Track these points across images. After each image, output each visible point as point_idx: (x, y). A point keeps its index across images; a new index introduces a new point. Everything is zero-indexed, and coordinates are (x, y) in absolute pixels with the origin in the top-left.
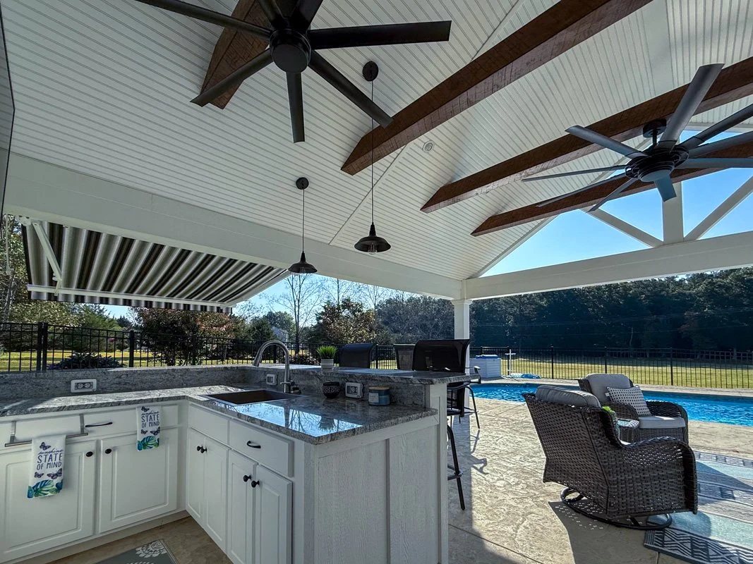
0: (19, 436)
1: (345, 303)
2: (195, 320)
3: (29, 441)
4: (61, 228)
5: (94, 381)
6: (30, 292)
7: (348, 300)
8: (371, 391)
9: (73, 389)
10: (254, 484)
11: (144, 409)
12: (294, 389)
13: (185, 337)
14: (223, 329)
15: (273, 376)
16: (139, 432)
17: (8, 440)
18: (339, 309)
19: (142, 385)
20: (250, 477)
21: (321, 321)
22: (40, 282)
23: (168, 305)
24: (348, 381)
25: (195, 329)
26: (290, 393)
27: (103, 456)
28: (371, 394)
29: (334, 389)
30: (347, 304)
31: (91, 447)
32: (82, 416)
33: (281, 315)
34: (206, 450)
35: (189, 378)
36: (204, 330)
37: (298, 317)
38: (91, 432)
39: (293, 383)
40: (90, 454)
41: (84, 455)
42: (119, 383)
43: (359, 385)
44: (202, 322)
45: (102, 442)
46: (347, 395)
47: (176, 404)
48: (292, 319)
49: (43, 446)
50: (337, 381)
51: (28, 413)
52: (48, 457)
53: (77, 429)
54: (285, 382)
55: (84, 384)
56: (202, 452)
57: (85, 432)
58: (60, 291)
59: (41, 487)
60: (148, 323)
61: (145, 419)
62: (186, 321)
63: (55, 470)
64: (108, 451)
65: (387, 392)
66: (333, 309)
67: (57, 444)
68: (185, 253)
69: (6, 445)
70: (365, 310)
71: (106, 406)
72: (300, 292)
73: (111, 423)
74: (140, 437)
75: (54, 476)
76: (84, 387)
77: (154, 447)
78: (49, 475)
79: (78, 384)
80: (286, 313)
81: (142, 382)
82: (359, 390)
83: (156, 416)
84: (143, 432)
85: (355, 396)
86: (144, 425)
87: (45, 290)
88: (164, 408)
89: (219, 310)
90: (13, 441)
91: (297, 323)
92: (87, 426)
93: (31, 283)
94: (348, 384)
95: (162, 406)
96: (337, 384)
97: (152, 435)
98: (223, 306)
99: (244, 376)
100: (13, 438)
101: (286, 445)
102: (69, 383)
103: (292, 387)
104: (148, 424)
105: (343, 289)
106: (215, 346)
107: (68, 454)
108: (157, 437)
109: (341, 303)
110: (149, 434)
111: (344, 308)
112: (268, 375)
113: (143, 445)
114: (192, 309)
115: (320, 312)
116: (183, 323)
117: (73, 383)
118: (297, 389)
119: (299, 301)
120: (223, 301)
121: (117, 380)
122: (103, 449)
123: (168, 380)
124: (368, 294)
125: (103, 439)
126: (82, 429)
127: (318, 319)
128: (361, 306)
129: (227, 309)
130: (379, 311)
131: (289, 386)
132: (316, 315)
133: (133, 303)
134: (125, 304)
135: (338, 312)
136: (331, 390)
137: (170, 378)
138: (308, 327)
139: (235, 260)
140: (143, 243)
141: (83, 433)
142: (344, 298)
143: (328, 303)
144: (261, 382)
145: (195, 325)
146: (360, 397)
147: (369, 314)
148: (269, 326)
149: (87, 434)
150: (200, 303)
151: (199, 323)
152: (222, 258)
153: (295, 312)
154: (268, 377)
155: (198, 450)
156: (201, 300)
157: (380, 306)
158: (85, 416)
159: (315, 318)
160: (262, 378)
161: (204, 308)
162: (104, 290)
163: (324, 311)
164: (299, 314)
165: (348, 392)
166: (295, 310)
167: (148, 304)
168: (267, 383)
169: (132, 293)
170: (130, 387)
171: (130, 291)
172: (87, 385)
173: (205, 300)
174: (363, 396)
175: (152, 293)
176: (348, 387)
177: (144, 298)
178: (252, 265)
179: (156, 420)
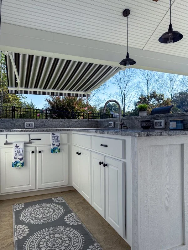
0: (9, 141)
1: (152, 94)
2: (73, 104)
3: (11, 144)
4: (19, 54)
5: (33, 123)
6: (9, 90)
7: (154, 93)
8: (171, 121)
9: (26, 127)
10: (105, 165)
11: (53, 134)
12: (124, 127)
13: (69, 112)
14: (86, 109)
15: (112, 122)
16: (51, 145)
17: (5, 142)
18: (148, 98)
20: (102, 163)
22: (12, 86)
23: (61, 94)
24: (156, 119)
25: (73, 108)
26: (121, 128)
27: (38, 154)
28: (171, 123)
29: (147, 124)
30: (153, 95)
31: (33, 150)
32: (29, 135)
34: (81, 154)
35: (71, 124)
36: (77, 109)
37: (124, 105)
38: (33, 142)
39: (123, 123)
40: (33, 152)
41: (31, 152)
42: (43, 125)
43: (163, 121)
44: (76, 104)
45: (37, 147)
46: (156, 127)
47: (66, 133)
49: (17, 146)
50: (149, 119)
51: (11, 132)
52: (18, 151)
53: (28, 140)
54: (119, 122)
55: (29, 124)
56: (79, 155)
57: (31, 142)
58: (19, 89)
59: (17, 163)
60: (53, 106)
61: (54, 138)
62: (69, 104)
63: (21, 157)
64: (40, 152)
65: (182, 122)
66: (145, 98)
67: (21, 146)
68: (69, 62)
69: (5, 144)
70: (165, 99)
72: (125, 90)
73: (40, 139)
74: (52, 147)
75: (21, 159)
76: (29, 126)
77: (58, 152)
78: (19, 159)
79: (27, 124)
81: (52, 125)
82: (163, 124)
83: (58, 138)
84: (53, 145)
85: (161, 127)
86: (53, 142)
87: (14, 89)
88: (62, 134)
89: (84, 96)
90: (7, 143)
91: (124, 109)
92: (32, 140)
93: (9, 86)
94: (156, 121)
96: (149, 121)
98: (86, 93)
99: (97, 125)
100: (6, 141)
101: (121, 142)
102: (24, 124)
103: (123, 126)
104: (55, 141)
105: (151, 87)
106: (82, 117)
107: (25, 151)
108: (59, 148)
109: (150, 95)
110: (55, 146)
111: (151, 97)
112: (110, 122)
113: (53, 151)
114: (71, 95)
115: (137, 101)
116: (67, 106)
117: (26, 123)
118: (126, 126)
119: (124, 95)
120: (86, 91)
121: (42, 123)
122: (38, 151)
123: (62, 124)
124: (167, 89)
125: (38, 146)
126: (30, 140)
127: (136, 105)
128: (163, 95)
129: (88, 95)
130: (174, 99)
131: (121, 125)
132: (135, 103)
133: (46, 93)
134: (43, 94)
135: (148, 100)
136: (145, 124)
137: (63, 124)
138: (130, 112)
139: (92, 64)
140: (50, 59)
141: (30, 142)
142: (152, 91)
143: (142, 95)
144: (106, 127)
145: (73, 107)
146: (164, 127)
147: (168, 100)
148: (109, 111)
149: (31, 143)
150: (75, 92)
151: (75, 106)
152: (86, 63)
153: (123, 102)
154: (110, 123)
155: (77, 154)
156: (75, 91)
157: (175, 97)
158: (31, 135)
159: (134, 105)
160: (106, 125)
161: (77, 95)
162: (35, 87)
163: (139, 101)
164: (124, 103)
165: (156, 126)
166: (123, 101)
167: (53, 94)
168: (109, 127)
169: (46, 88)
170: (47, 127)
171: (45, 88)
172: (31, 125)
173: (77, 91)
174: (166, 127)
175: (54, 88)
176: (156, 122)
177: (51, 91)
178: (101, 66)
179: (58, 140)
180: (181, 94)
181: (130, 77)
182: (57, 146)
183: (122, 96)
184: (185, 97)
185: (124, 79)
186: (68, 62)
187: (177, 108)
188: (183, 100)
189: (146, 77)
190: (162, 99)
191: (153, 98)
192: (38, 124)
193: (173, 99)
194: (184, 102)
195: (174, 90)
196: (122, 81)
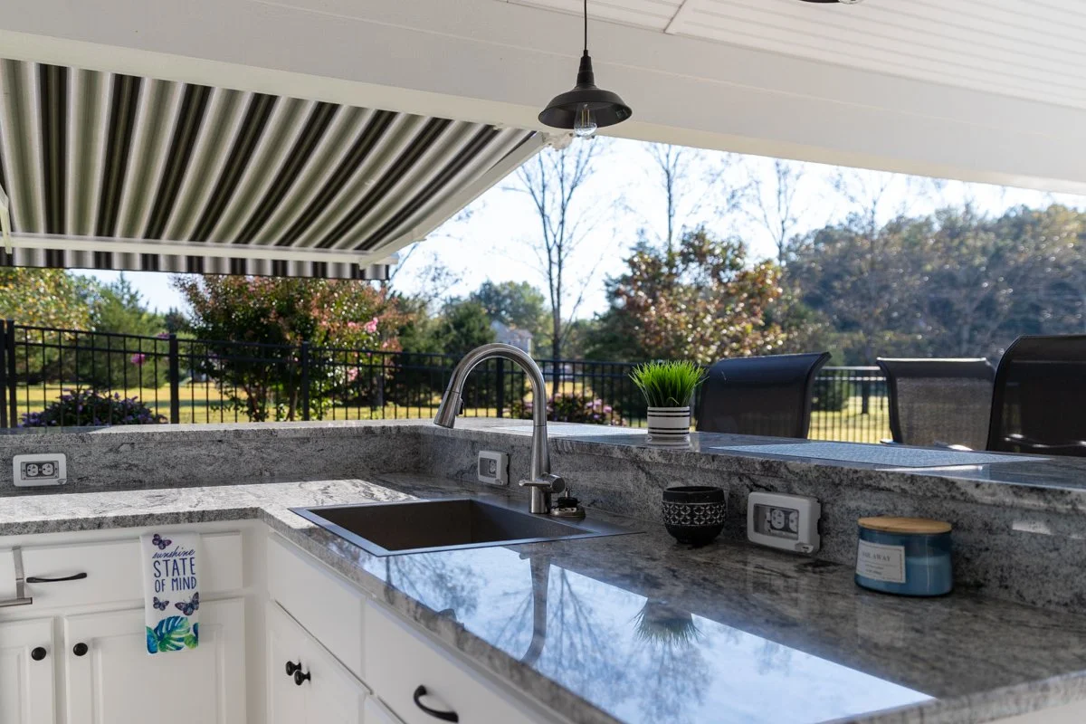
1: (690, 245)
2: (306, 307)
5: (61, 459)
7: (700, 237)
8: (865, 534)
9: (18, 480)
11: (159, 541)
12: (564, 503)
14: (372, 327)
15: (496, 456)
16: (149, 603)
18: (670, 264)
19: (168, 472)
21: (620, 302)
23: (238, 265)
24: (756, 486)
25: (306, 328)
26: (548, 513)
27: (69, 663)
28: (865, 547)
29: (706, 514)
30: (696, 249)
31: (43, 638)
32: (17, 551)
33: (515, 291)
34: (308, 676)
35: (276, 455)
36: (328, 332)
37: (557, 291)
38: (40, 595)
39: (559, 484)
40: (39, 654)
41: (27, 655)
42: (116, 466)
43: (802, 506)
44: (321, 307)
45: (66, 623)
46: (754, 537)
47: (235, 531)
48: (542, 299)
50: (715, 482)
53: (9, 585)
54: (534, 479)
55: (40, 465)
56: (299, 682)
57: (26, 594)
60: (207, 315)
61: (162, 567)
62: (287, 310)
64: (81, 649)
65: (940, 544)
66: (655, 264)
70: (750, 264)
71: (69, 529)
72: (562, 223)
73: (83, 576)
74: (152, 618)
76: (40, 474)
77: (185, 647)
79: (28, 464)
80: (525, 285)
81: (166, 464)
83: (187, 562)
84: (159, 605)
85: (787, 544)
86: (160, 586)
88: (208, 540)
89: (357, 273)
91: (556, 311)
92: (30, 580)
94: (756, 497)
95: (204, 534)
96: (714, 495)
97: (180, 614)
98: (366, 261)
99: (416, 453)
102: (8, 463)
103: (554, 497)
104: (168, 582)
106: (354, 371)
108: (193, 620)
109: (677, 248)
110: (171, 611)
111: (686, 259)
112: (484, 454)
113: (159, 639)
114: (291, 272)
115: (616, 275)
116: (280, 314)
117: (18, 460)
118: (572, 502)
119: (560, 247)
120: (365, 247)
121: (111, 456)
122: (69, 645)
125: (69, 617)
126: (20, 587)
127: (613, 295)
128: (740, 249)
129: (376, 268)
130: (791, 265)
131: (545, 493)
132: (607, 285)
133: (163, 263)
134: (145, 268)
135: (670, 274)
136: (692, 515)
137: (231, 456)
138: (584, 321)
139: (392, 115)
140: (163, 88)
141: (22, 598)
142: (688, 231)
143: (641, 248)
144: (463, 472)
145: (307, 318)
146: (811, 549)
147: (763, 274)
148: (485, 320)
149: (30, 601)
150: (311, 256)
151: (315, 313)
152: (356, 112)
153: (551, 279)
154: (483, 460)
155: (290, 673)
156: (311, 247)
157: (796, 251)
158: (26, 554)
159: (605, 294)
160: (464, 461)
161: (320, 269)
162: (99, 233)
163: (629, 273)
164: (559, 283)
165: (757, 529)
166: (550, 274)
167: (195, 264)
168: (481, 478)
169: (158, 236)
170: (141, 475)
171: (154, 232)
172: (47, 470)
173: (320, 246)
174: (822, 545)
175: (201, 235)
176: (757, 507)
177: (184, 249)
178: (437, 126)
179: (188, 574)
180: (825, 236)
181: (584, 156)
182: (180, 613)
183: (549, 251)
184: (844, 255)
185: (560, 167)
186: (262, 105)
187: (803, 308)
188: (836, 270)
189: (664, 159)
190: (734, 266)
191: (692, 261)
192: (92, 459)
193: (784, 263)
194: (838, 277)
195: (795, 221)
196: (546, 178)
